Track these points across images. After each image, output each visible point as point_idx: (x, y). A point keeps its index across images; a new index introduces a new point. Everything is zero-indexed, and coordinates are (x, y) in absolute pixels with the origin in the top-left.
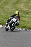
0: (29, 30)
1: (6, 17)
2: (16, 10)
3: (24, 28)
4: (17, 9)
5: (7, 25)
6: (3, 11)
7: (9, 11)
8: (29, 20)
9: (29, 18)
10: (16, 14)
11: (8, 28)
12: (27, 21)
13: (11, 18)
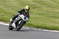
0: (36, 29)
1: (8, 12)
2: (20, 3)
3: (29, 26)
4: (22, 3)
5: (12, 22)
6: (4, 5)
7: (12, 4)
8: (36, 16)
9: (37, 14)
10: (26, 9)
11: (12, 26)
12: (34, 18)
13: (18, 14)
